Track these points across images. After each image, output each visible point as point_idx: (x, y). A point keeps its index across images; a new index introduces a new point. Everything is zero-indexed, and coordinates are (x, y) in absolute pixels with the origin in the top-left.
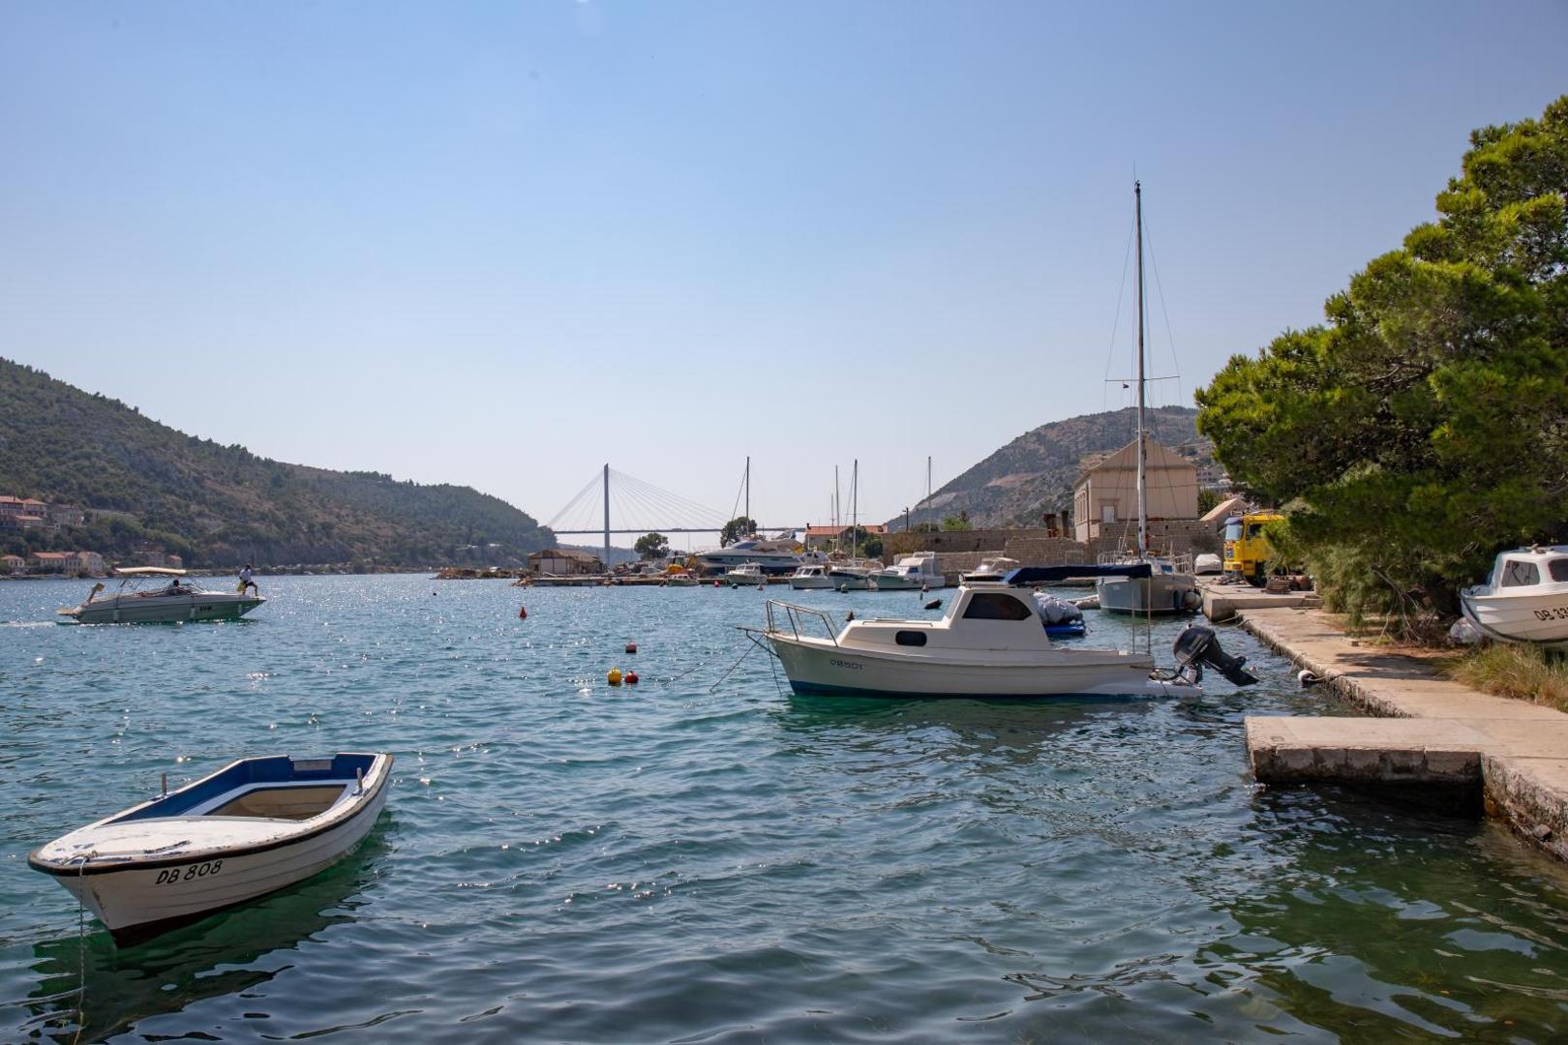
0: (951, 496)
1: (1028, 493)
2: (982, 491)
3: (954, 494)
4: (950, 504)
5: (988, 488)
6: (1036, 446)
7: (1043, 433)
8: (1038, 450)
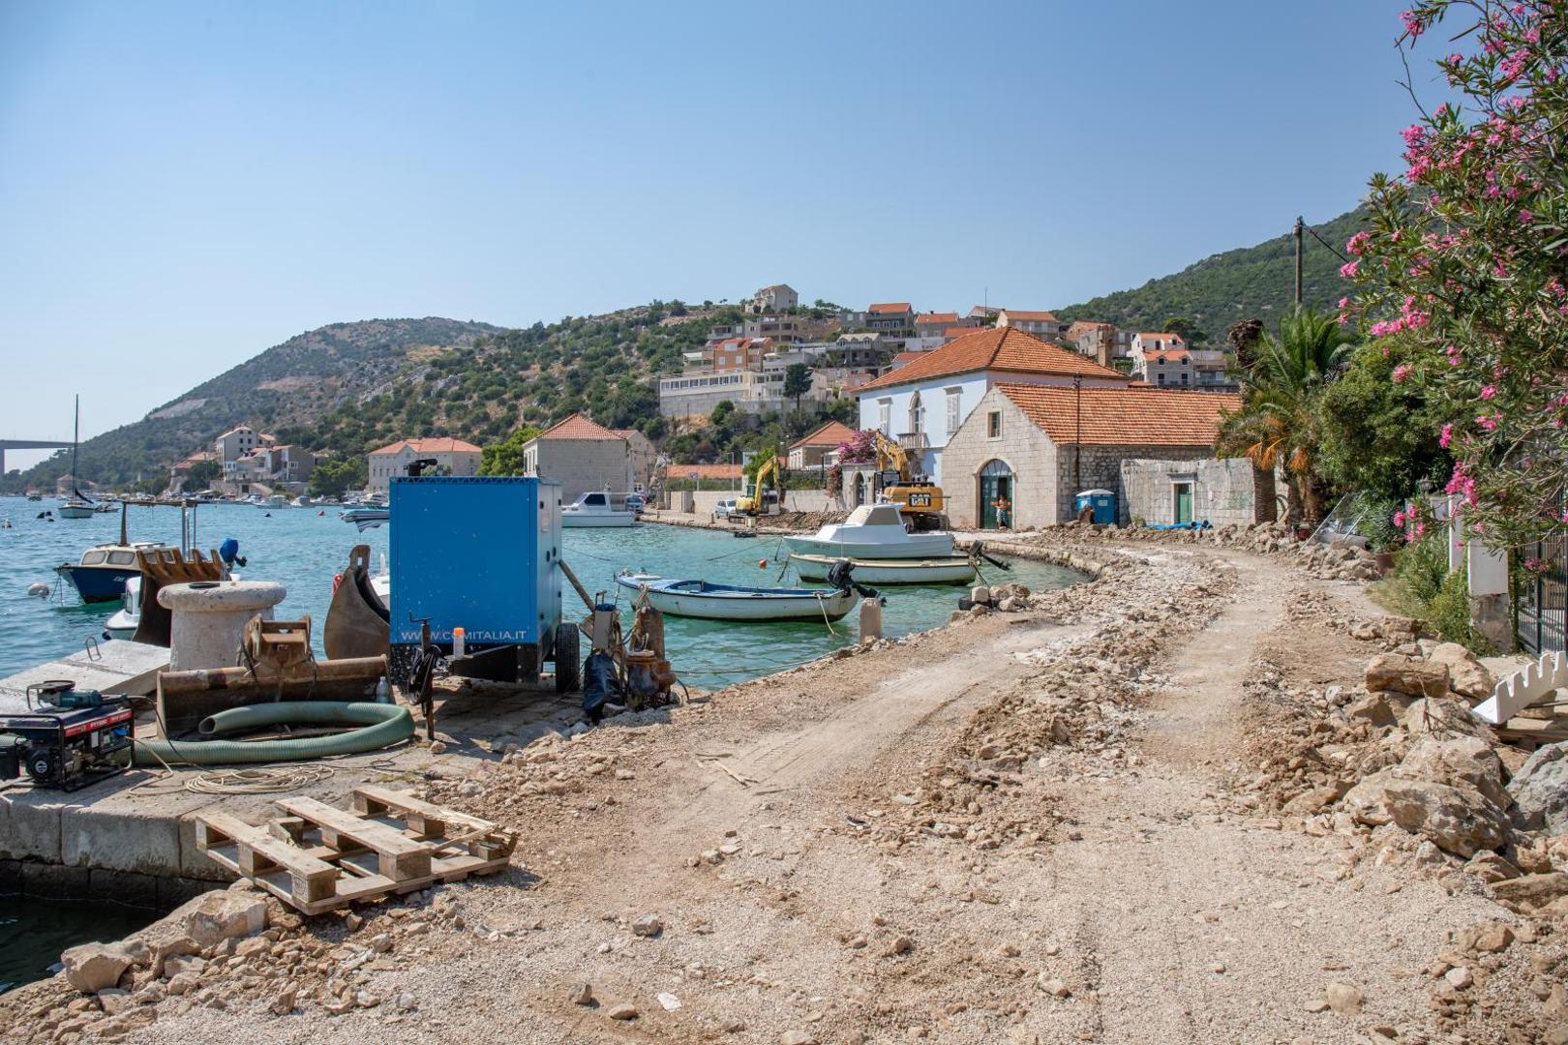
0: (200, 403)
1: (336, 389)
2: (248, 396)
3: (204, 400)
4: (199, 412)
5: (255, 393)
6: (323, 345)
7: (330, 332)
8: (326, 351)
